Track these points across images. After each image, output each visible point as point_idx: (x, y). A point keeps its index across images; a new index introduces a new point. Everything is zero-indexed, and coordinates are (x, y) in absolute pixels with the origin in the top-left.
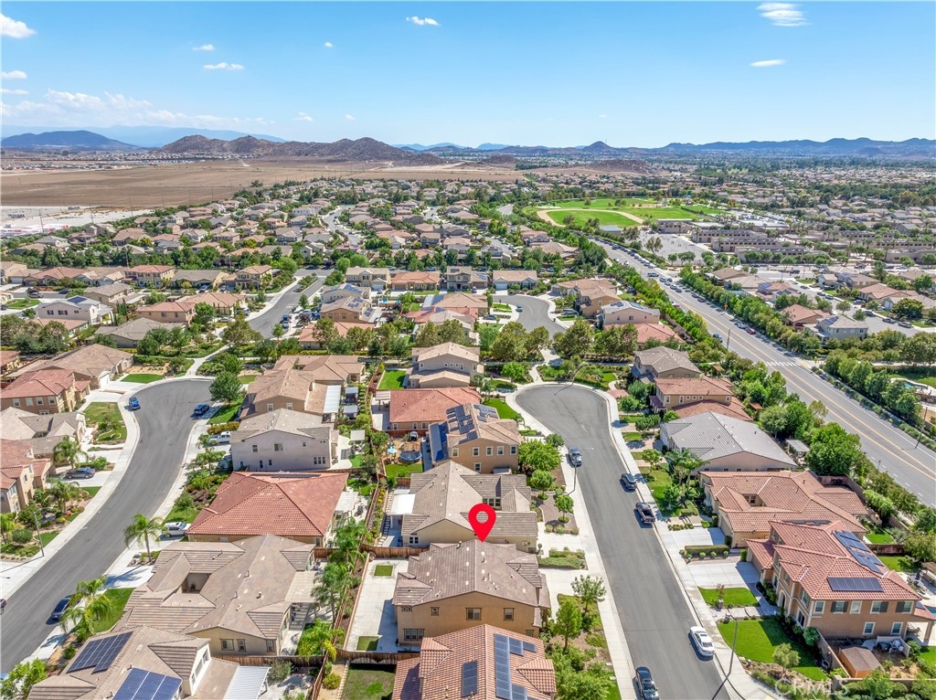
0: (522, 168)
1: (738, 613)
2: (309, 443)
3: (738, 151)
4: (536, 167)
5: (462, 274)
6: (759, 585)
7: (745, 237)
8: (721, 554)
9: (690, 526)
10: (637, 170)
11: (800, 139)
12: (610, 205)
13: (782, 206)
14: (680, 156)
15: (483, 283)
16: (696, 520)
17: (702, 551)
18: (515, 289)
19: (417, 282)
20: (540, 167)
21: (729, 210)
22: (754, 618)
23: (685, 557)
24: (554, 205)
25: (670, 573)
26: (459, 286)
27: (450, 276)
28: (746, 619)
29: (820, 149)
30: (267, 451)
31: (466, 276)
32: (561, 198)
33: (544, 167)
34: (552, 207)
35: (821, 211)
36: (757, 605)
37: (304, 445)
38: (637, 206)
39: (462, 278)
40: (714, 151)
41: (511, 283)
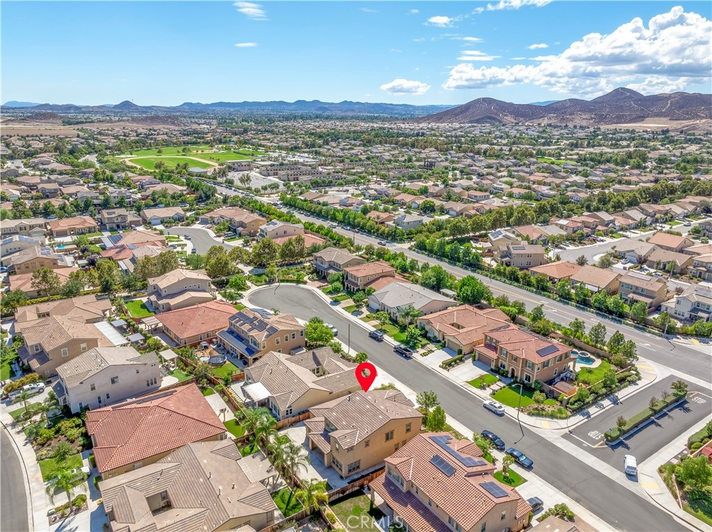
0: (70, 123)
1: (495, 387)
2: (142, 369)
3: (237, 109)
4: (82, 123)
5: (120, 216)
6: (492, 370)
7: (298, 170)
8: (461, 360)
9: (431, 351)
10: (173, 123)
11: (277, 100)
12: (178, 152)
13: (301, 148)
14: (197, 113)
15: (139, 221)
16: (431, 346)
17: (452, 362)
18: (170, 222)
19: (77, 227)
20: (86, 122)
21: (267, 152)
22: (504, 387)
23: (445, 368)
24: (131, 154)
25: (445, 379)
26: (118, 226)
27: (108, 219)
28: (501, 389)
29: (291, 108)
30: (104, 386)
31: (124, 217)
32: (132, 148)
33: (90, 122)
34: (130, 156)
35: (329, 149)
36: (500, 380)
37: (138, 372)
38: (200, 152)
39: (120, 219)
40: (218, 109)
41: (163, 218)
